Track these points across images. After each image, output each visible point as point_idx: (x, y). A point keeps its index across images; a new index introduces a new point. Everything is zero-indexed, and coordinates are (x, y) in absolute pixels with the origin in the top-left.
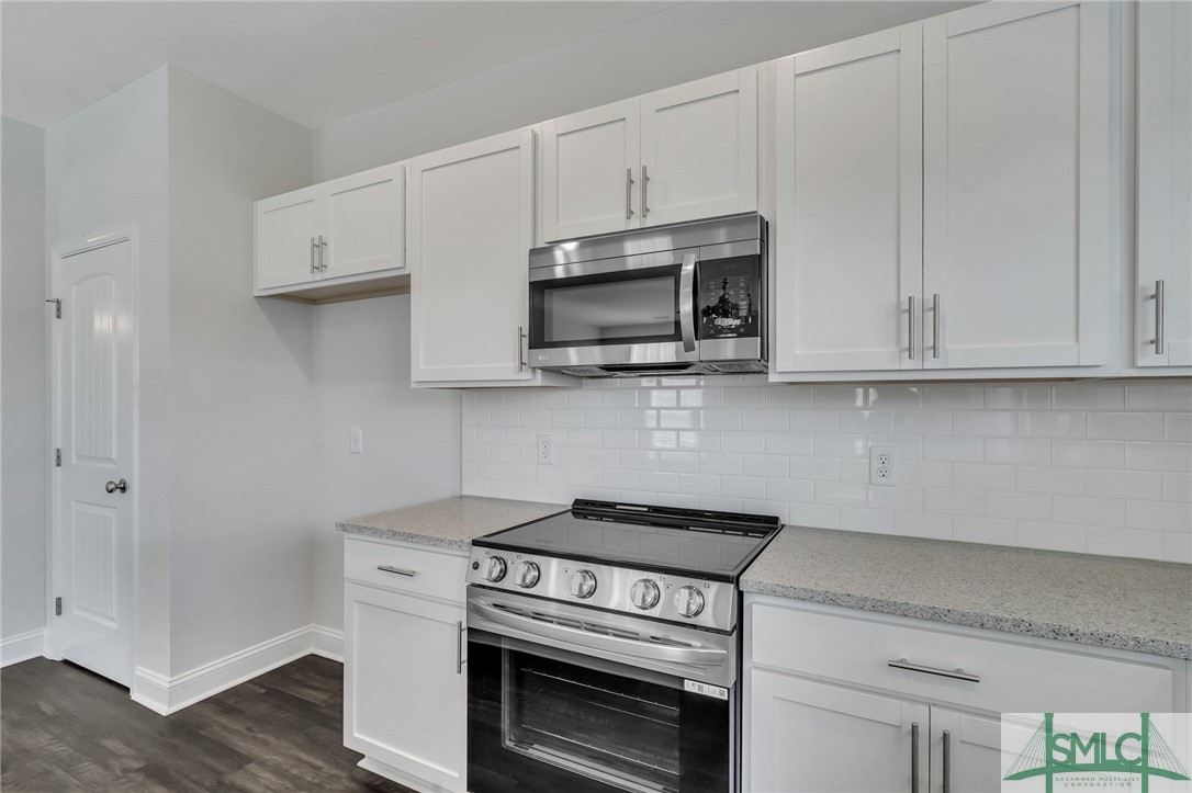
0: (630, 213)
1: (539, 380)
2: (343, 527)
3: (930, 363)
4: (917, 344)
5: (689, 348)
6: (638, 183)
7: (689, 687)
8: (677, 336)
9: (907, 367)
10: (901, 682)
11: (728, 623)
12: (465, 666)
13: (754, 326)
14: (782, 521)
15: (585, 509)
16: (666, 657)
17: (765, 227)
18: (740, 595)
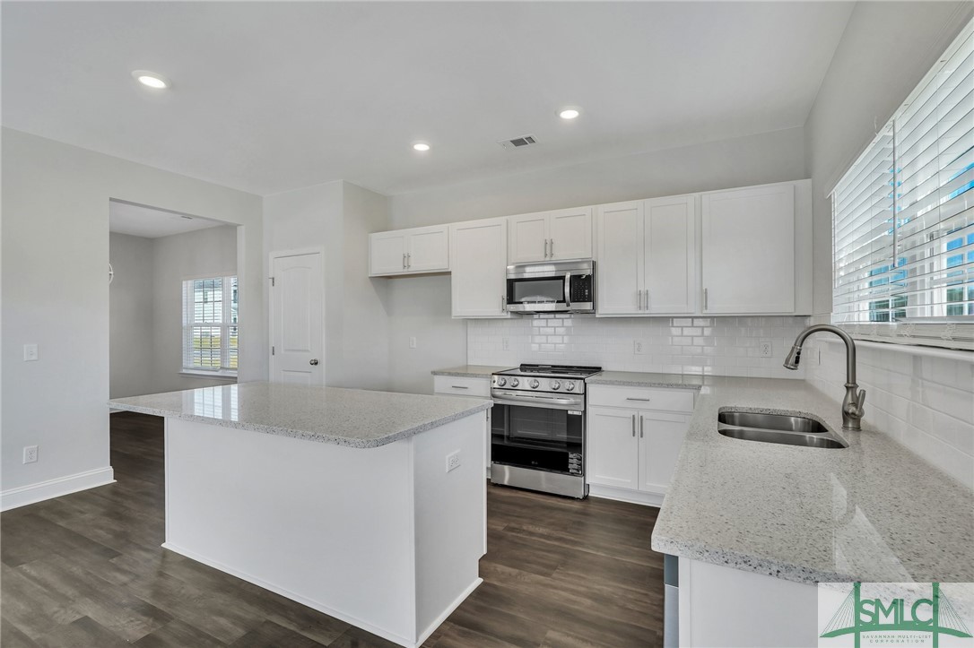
0: (546, 255)
1: (509, 316)
2: (435, 373)
3: (647, 312)
4: (642, 305)
5: (568, 305)
6: (549, 245)
7: (570, 412)
8: (564, 301)
9: (641, 313)
10: (630, 404)
11: (582, 392)
12: (490, 419)
13: (590, 298)
14: (603, 369)
15: (524, 367)
16: (562, 402)
17: (594, 264)
18: (585, 384)
